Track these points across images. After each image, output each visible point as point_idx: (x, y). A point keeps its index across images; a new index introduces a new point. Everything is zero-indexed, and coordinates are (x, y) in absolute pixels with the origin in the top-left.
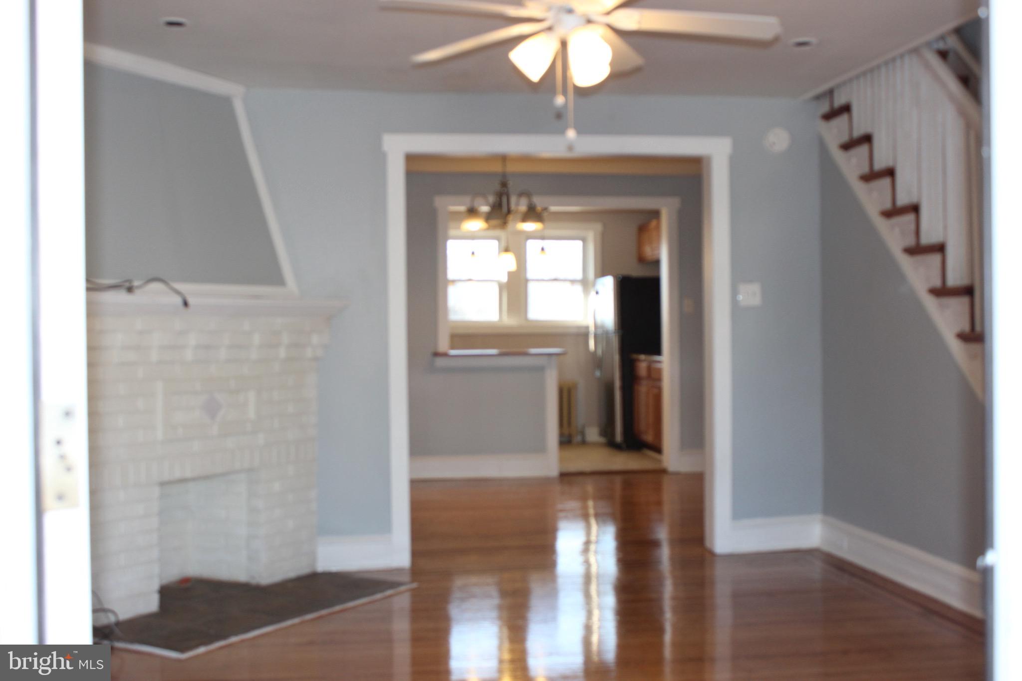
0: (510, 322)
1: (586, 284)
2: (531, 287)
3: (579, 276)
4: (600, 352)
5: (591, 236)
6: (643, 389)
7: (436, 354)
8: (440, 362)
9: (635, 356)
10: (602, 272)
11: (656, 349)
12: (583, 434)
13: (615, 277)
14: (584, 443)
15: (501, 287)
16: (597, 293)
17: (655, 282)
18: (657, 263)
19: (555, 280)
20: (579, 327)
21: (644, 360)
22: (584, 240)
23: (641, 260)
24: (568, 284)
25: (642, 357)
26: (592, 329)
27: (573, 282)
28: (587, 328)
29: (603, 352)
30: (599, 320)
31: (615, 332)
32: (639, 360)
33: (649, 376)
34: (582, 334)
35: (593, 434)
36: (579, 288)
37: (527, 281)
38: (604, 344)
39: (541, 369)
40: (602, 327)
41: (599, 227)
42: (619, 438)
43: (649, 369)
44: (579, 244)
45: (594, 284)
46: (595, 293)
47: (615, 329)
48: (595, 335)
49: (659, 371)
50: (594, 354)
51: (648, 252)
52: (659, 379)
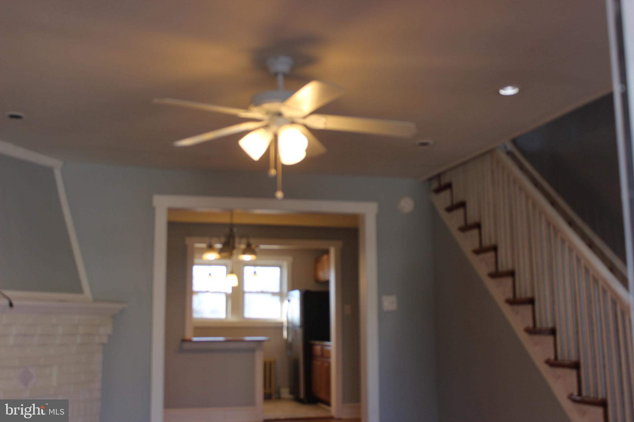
0: (233, 319)
1: (282, 295)
2: (246, 296)
3: (277, 289)
4: (290, 339)
5: (285, 264)
6: (317, 363)
7: (184, 341)
8: (186, 346)
9: (313, 342)
10: (292, 287)
11: (327, 338)
12: (278, 393)
13: (301, 291)
14: (279, 397)
15: (228, 296)
17: (327, 294)
18: (327, 283)
20: (277, 323)
21: (319, 345)
22: (281, 267)
23: (317, 280)
24: (270, 296)
25: (317, 342)
26: (285, 324)
27: (274, 294)
28: (282, 323)
29: (292, 339)
30: (290, 317)
31: (300, 327)
32: (315, 345)
33: (322, 356)
34: (277, 327)
35: (285, 393)
36: (277, 298)
37: (244, 293)
38: (293, 334)
39: (253, 350)
40: (292, 322)
41: (290, 259)
42: (302, 395)
43: (322, 350)
44: (278, 269)
45: (287, 295)
46: (288, 301)
47: (301, 324)
48: (288, 328)
49: (329, 352)
50: (287, 340)
51: (322, 276)
52: (329, 357)
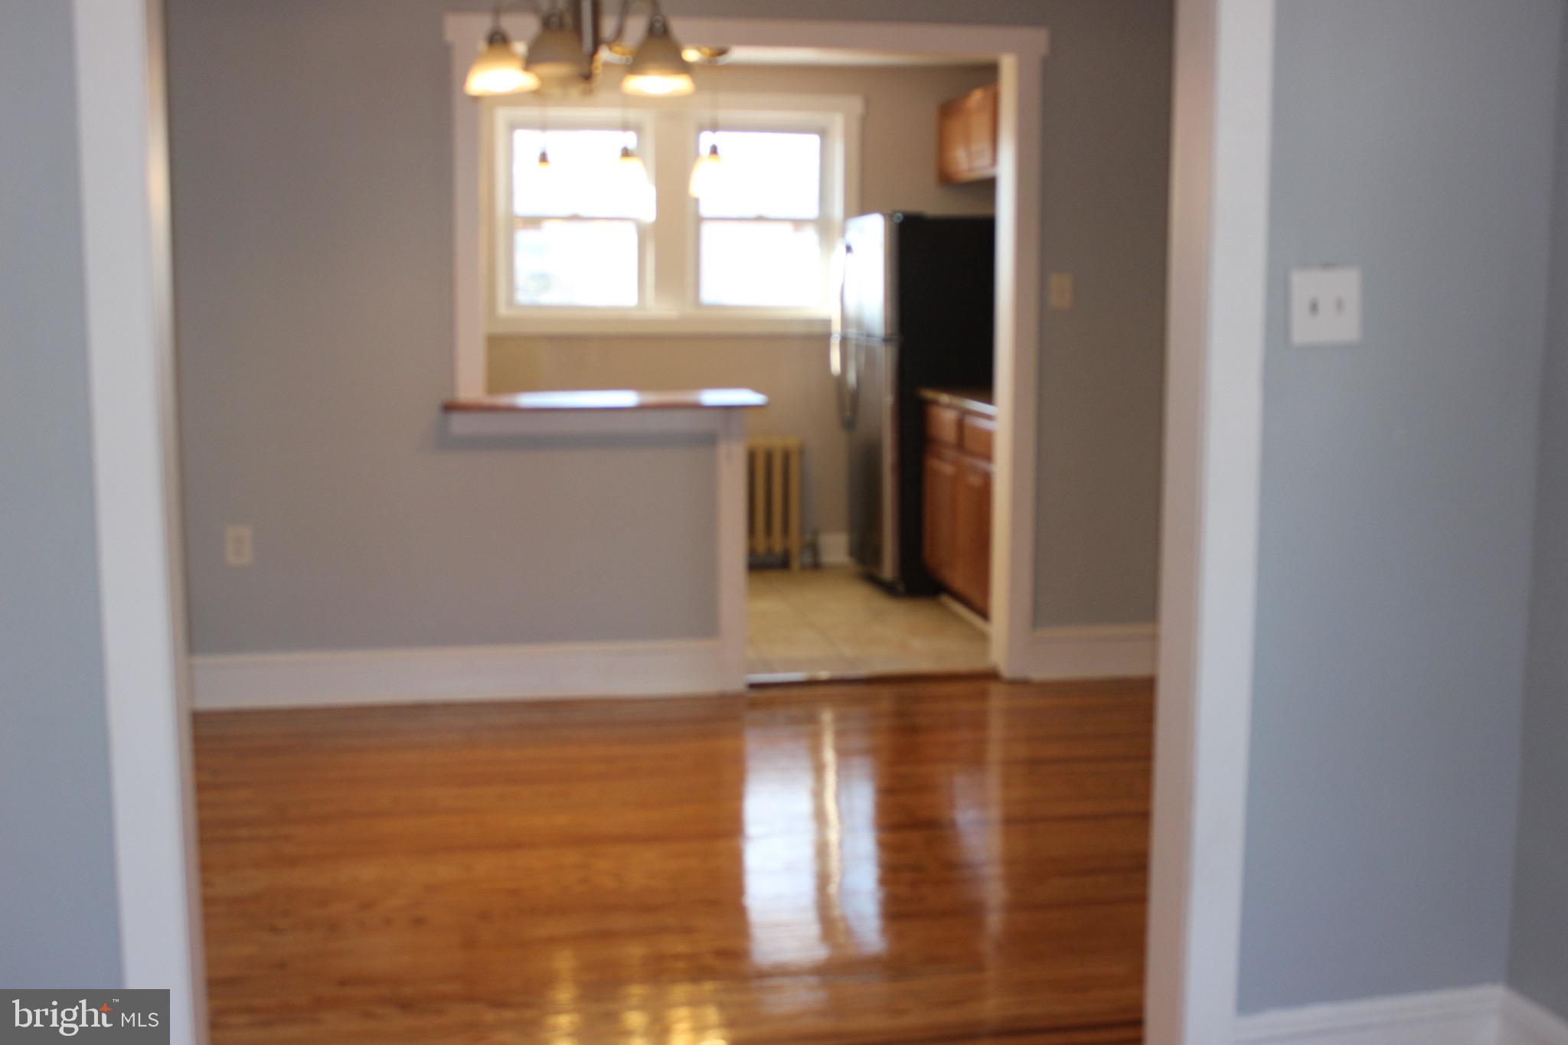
0: (662, 310)
1: (824, 227)
2: (708, 231)
3: (812, 211)
4: (852, 378)
5: (837, 123)
6: (943, 467)
7: (451, 407)
8: (460, 424)
9: (929, 394)
10: (861, 205)
11: (982, 385)
12: (813, 548)
13: (889, 217)
14: (816, 566)
15: (643, 233)
16: (849, 249)
17: (986, 228)
18: (989, 185)
19: (760, 219)
20: (810, 322)
21: (949, 406)
22: (823, 133)
23: (946, 179)
24: (788, 227)
25: (945, 398)
26: (836, 328)
27: (798, 223)
28: (827, 322)
29: (858, 379)
30: (852, 310)
31: (886, 340)
32: (935, 403)
33: (960, 445)
34: (815, 337)
35: (836, 547)
36: (810, 235)
37: (699, 220)
38: (863, 359)
39: (708, 441)
40: (859, 323)
41: (855, 104)
42: (888, 569)
43: (960, 425)
44: (814, 140)
45: (843, 232)
46: (844, 249)
47: (886, 334)
48: (844, 341)
49: (987, 438)
50: (841, 380)
51: (967, 162)
52: (988, 456)
